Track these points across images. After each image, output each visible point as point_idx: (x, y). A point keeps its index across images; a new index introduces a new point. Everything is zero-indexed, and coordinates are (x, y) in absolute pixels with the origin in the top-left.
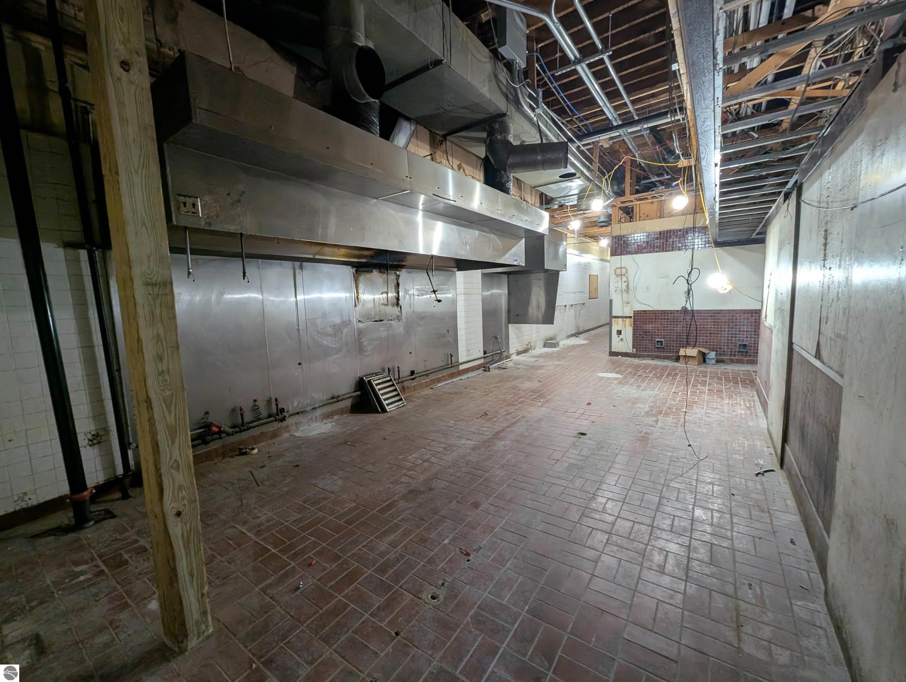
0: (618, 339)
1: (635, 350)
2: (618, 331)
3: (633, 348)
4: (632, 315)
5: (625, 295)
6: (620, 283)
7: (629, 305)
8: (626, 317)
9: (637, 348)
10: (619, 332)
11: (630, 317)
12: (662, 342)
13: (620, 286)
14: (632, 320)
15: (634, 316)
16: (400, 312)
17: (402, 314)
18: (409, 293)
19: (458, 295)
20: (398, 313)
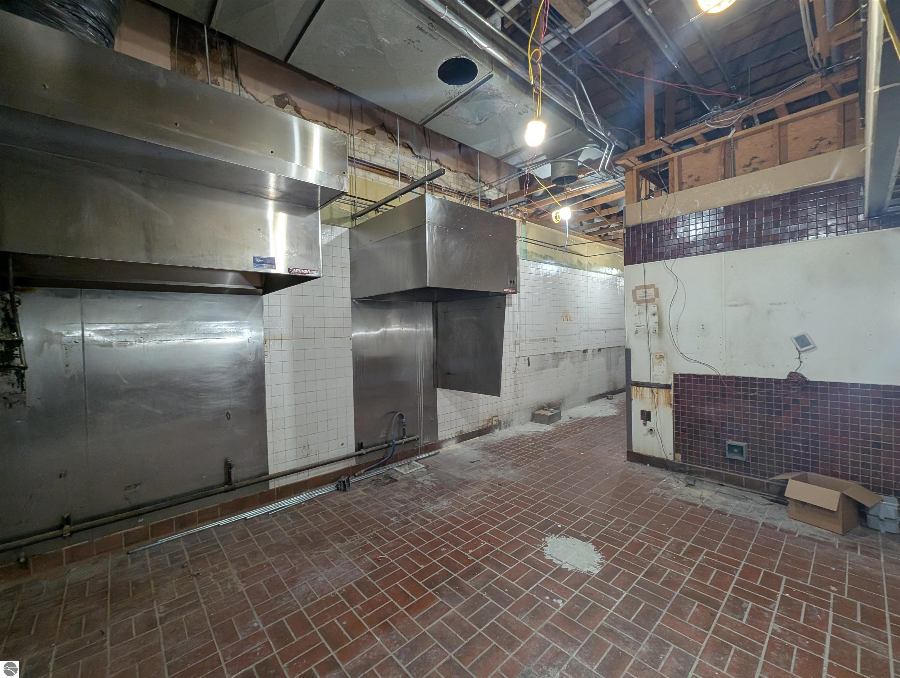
0: (645, 429)
1: (679, 456)
2: (643, 412)
3: (676, 451)
4: (671, 382)
5: (655, 342)
6: (643, 317)
7: (664, 362)
8: (659, 386)
9: (684, 453)
10: (646, 416)
11: (668, 387)
12: (741, 448)
13: (644, 323)
14: (672, 392)
15: (676, 385)
16: (13, 385)
17: (23, 389)
18: (64, 339)
19: (268, 342)
20: (9, 389)
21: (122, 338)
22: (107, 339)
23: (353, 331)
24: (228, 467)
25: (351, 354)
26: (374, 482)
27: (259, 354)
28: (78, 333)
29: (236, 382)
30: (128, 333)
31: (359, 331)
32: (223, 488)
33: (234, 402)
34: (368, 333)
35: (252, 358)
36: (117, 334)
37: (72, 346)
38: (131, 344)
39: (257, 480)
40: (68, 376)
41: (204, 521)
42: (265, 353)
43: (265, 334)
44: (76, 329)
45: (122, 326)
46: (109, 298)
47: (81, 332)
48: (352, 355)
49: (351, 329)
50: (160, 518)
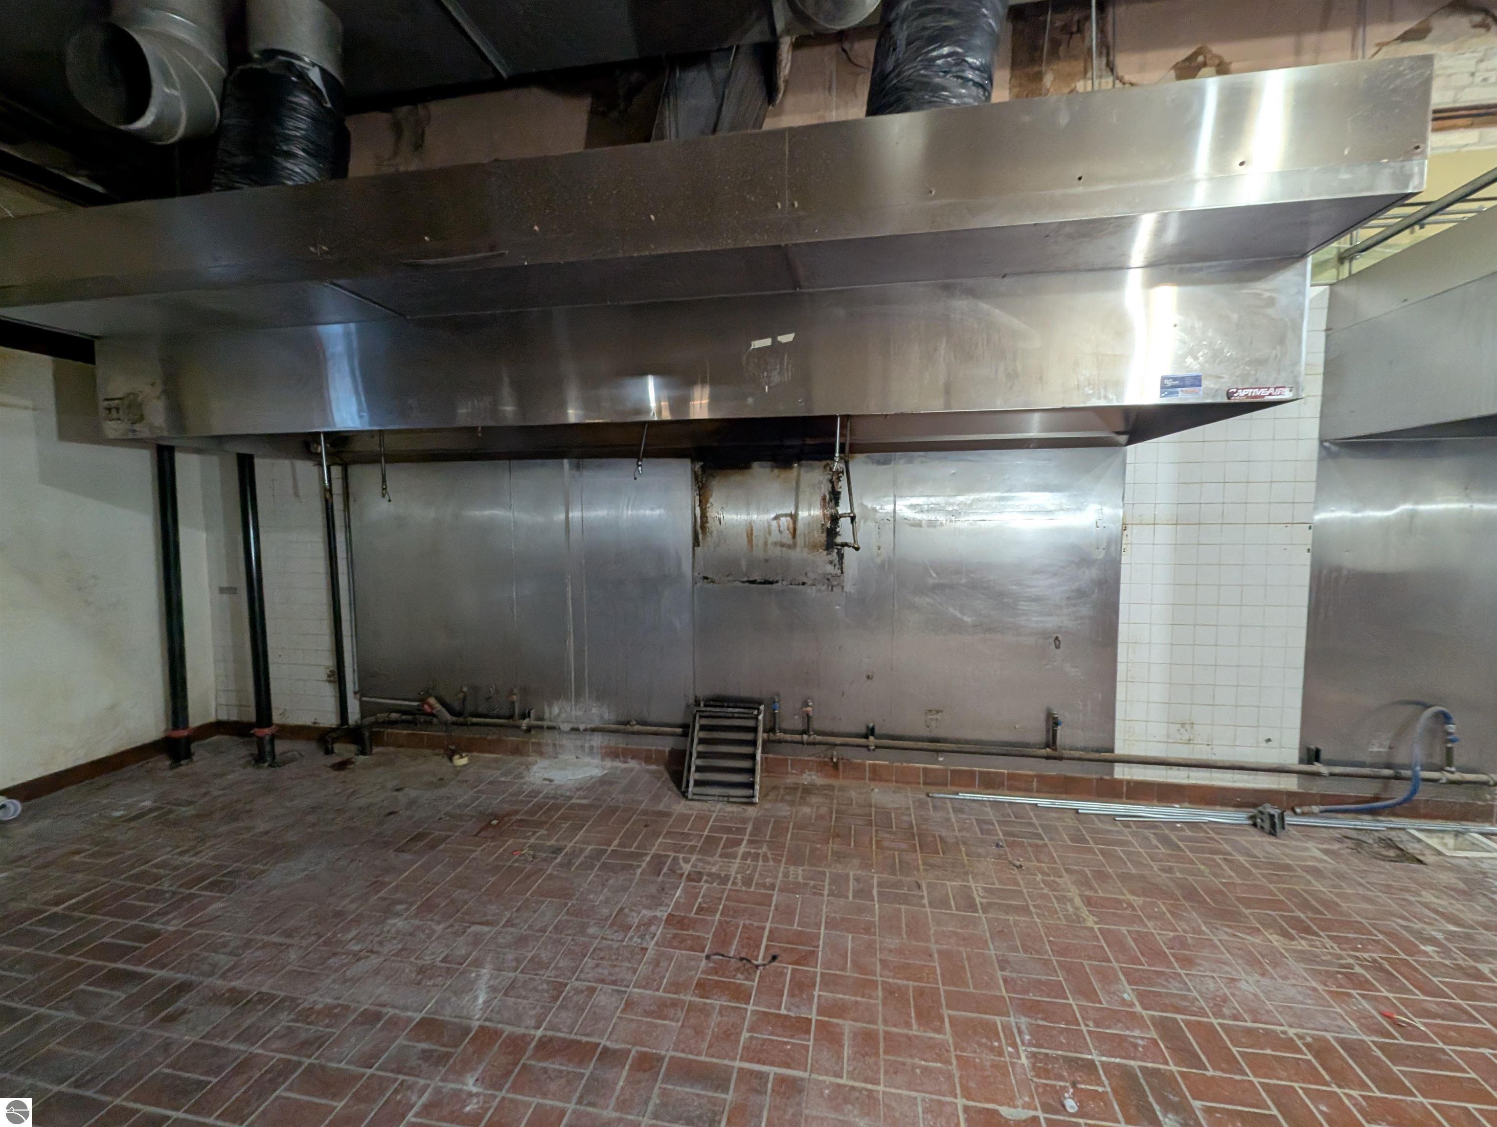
16: (835, 566)
17: (842, 572)
18: (878, 516)
19: (1129, 527)
20: (830, 569)
21: (932, 517)
22: (918, 516)
23: (1316, 509)
24: (1053, 722)
25: (1307, 559)
26: (1349, 843)
27: (1113, 548)
28: (889, 508)
29: (1072, 591)
30: (938, 509)
31: (1333, 511)
32: (1043, 752)
33: (1067, 622)
34: (1359, 515)
35: (1100, 555)
36: (928, 511)
37: (885, 524)
38: (942, 524)
39: (1097, 756)
40: (879, 560)
41: (1014, 789)
42: (1123, 546)
43: (1124, 514)
44: (887, 503)
45: (933, 500)
46: (922, 462)
47: (892, 506)
48: (1308, 562)
49: (1312, 505)
50: (962, 764)
